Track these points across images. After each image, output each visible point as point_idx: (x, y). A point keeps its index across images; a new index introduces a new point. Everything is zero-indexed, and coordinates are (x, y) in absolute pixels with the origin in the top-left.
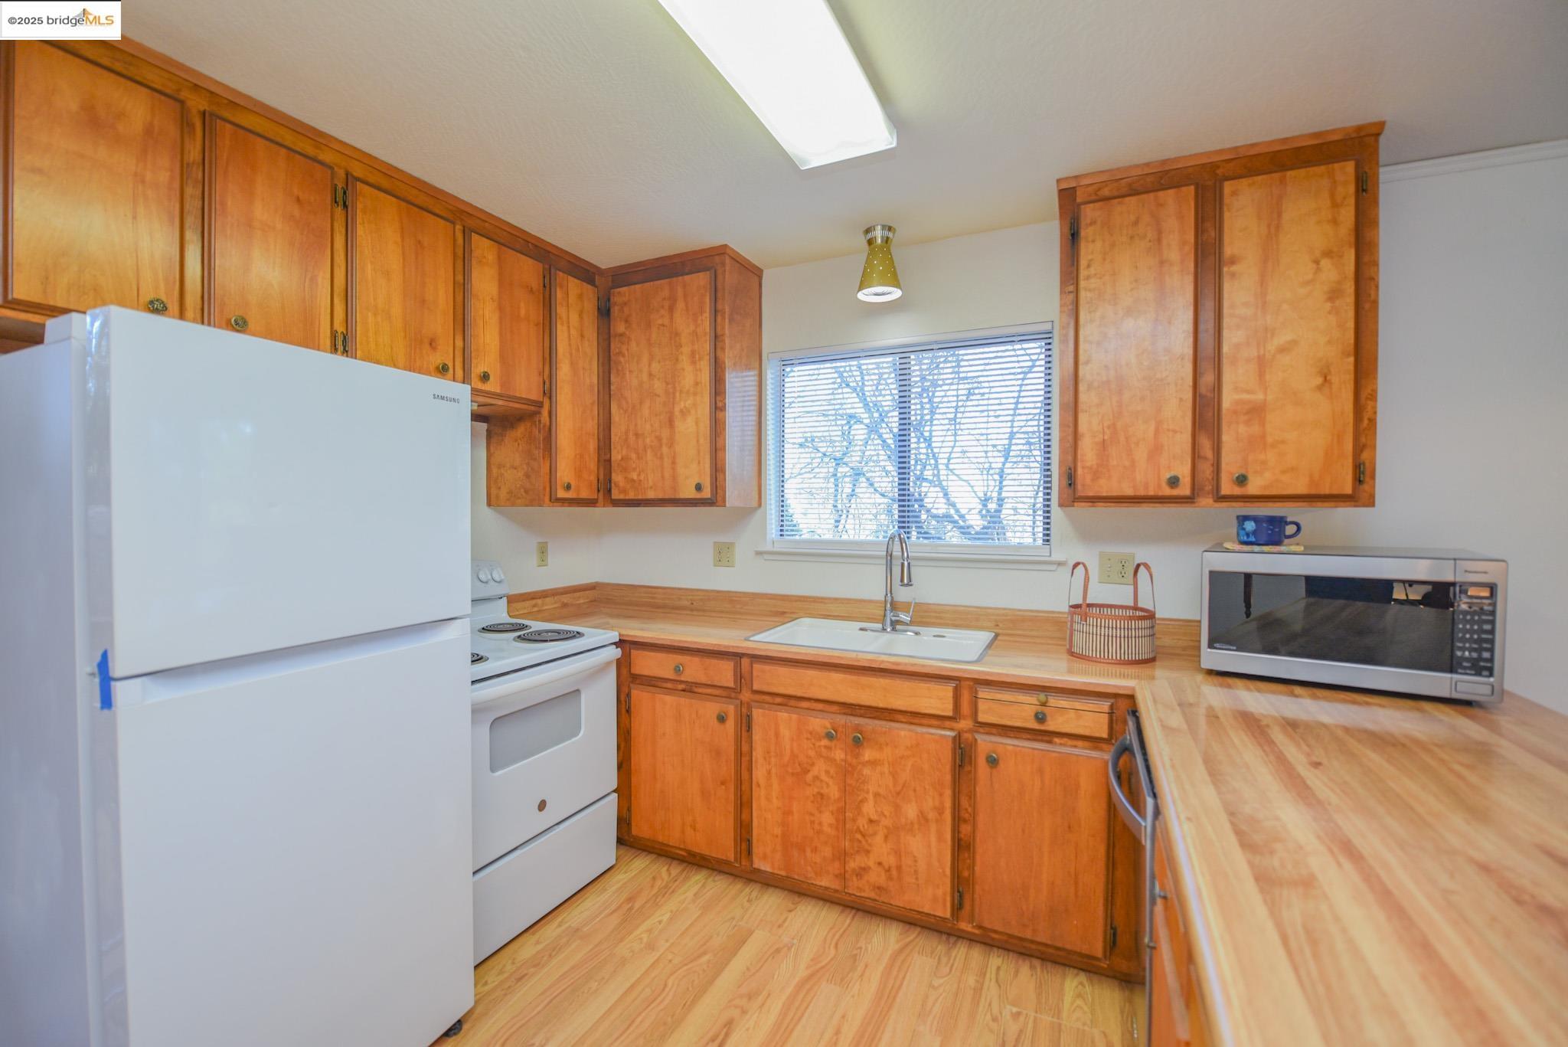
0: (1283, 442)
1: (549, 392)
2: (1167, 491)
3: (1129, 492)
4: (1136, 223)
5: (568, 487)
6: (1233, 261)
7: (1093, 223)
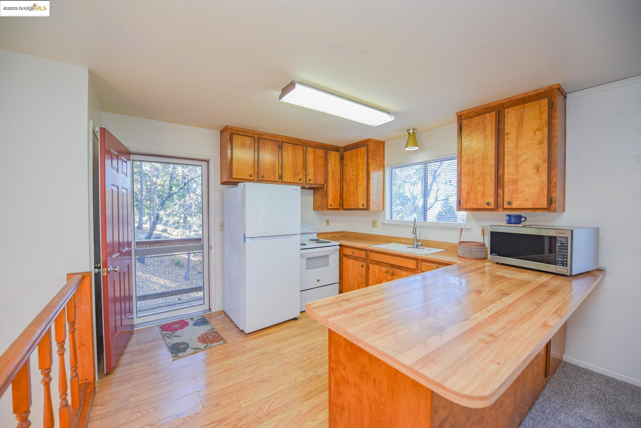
0: (524, 191)
1: (326, 181)
2: (487, 207)
3: (476, 207)
4: (478, 124)
5: (331, 205)
6: (508, 134)
7: (466, 125)
